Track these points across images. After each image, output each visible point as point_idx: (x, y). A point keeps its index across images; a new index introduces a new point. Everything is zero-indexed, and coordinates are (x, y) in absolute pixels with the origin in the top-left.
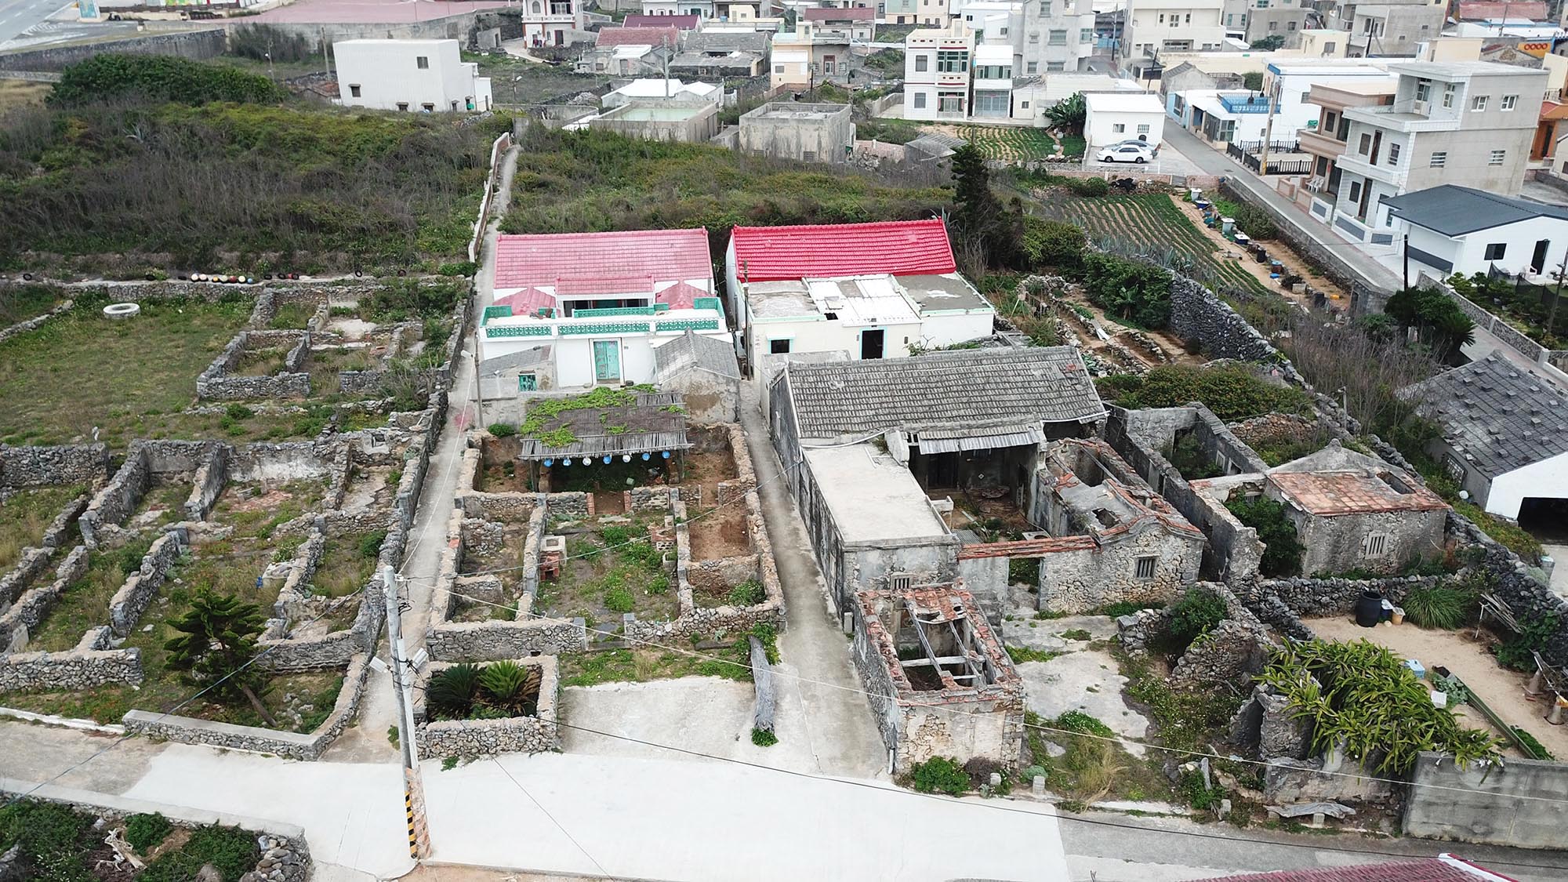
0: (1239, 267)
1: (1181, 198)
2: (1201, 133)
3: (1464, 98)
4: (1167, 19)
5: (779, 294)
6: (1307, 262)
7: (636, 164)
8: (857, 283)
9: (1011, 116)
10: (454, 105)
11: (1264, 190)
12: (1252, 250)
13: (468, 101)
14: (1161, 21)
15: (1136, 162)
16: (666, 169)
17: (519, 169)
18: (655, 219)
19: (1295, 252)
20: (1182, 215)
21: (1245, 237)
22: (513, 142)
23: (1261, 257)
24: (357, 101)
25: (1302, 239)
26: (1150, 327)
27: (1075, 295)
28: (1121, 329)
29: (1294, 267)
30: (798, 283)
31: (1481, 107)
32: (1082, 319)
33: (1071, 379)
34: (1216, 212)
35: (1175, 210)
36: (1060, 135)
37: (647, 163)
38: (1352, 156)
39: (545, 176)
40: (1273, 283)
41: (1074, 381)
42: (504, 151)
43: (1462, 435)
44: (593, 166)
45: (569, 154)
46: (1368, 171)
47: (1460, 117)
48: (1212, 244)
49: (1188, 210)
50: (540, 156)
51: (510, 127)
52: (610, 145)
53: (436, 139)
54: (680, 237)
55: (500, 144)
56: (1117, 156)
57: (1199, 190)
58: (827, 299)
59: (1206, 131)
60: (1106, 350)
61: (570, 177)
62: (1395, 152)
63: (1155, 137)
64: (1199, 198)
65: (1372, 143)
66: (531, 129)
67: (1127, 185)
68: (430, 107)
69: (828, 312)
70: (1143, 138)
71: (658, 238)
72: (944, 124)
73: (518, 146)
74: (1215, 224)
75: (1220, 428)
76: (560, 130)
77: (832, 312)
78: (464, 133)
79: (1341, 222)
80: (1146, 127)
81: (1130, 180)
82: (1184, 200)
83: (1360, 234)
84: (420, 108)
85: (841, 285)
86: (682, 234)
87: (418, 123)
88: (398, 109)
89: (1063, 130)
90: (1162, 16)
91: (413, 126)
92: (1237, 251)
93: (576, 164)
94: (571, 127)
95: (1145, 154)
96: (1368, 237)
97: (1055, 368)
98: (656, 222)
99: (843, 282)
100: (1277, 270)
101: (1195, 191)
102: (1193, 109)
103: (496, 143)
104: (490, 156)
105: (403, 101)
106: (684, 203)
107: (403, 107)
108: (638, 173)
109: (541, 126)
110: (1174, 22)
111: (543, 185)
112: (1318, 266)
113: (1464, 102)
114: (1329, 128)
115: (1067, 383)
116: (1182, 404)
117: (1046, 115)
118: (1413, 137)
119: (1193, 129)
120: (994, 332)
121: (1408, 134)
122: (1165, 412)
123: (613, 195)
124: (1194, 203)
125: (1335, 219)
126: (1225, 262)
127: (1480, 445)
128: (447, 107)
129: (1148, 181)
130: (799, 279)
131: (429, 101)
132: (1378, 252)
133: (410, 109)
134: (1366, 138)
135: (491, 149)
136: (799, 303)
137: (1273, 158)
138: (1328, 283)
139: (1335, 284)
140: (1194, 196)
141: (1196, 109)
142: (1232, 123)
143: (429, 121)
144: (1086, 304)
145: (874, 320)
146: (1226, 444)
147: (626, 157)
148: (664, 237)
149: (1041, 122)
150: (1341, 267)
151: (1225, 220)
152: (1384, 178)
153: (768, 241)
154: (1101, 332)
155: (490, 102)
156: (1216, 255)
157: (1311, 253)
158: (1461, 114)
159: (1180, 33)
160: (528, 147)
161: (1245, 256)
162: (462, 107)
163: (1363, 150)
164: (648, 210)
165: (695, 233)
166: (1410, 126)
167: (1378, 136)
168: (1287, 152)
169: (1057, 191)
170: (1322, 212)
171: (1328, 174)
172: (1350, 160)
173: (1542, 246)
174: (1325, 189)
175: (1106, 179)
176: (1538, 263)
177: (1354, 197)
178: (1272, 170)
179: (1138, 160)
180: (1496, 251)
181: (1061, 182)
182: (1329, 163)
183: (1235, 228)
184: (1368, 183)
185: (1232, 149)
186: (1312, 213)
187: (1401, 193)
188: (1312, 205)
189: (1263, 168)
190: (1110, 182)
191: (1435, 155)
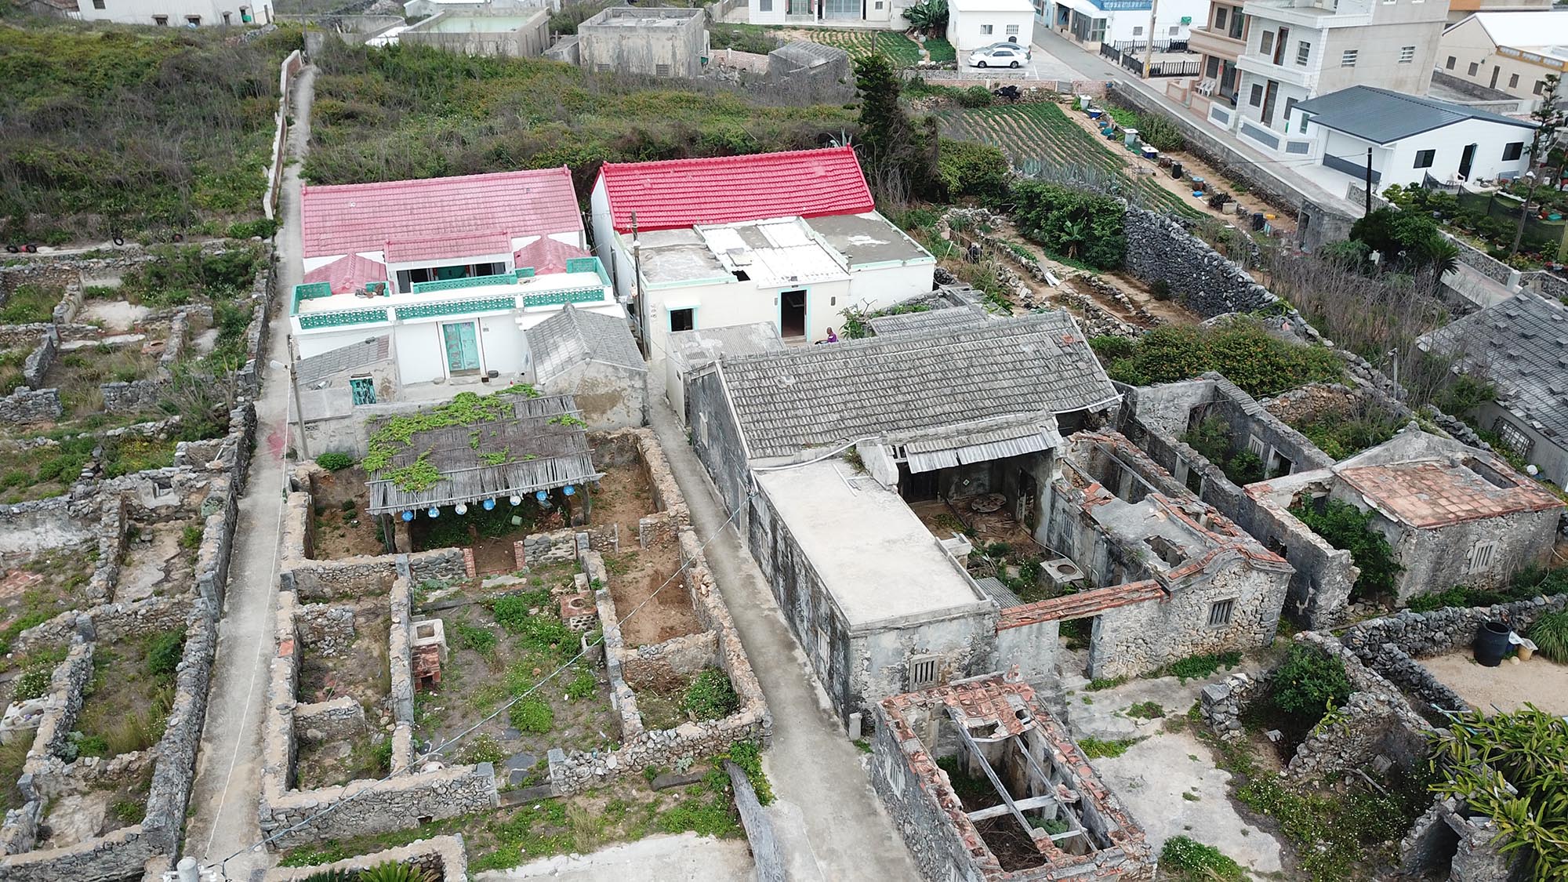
0: (1153, 182)
1: (1069, 107)
2: (1069, 33)
5: (671, 249)
6: (1227, 177)
7: (463, 86)
8: (760, 228)
9: (864, 18)
10: (226, 17)
11: (1155, 92)
12: (1165, 165)
13: (243, 12)
15: (1011, 67)
16: (501, 92)
17: (318, 95)
18: (499, 156)
19: (1210, 166)
20: (1075, 126)
21: (1154, 150)
22: (306, 61)
23: (1177, 172)
24: (101, 14)
25: (1216, 150)
26: (1102, 268)
28: (1069, 270)
29: (1218, 185)
30: (689, 231)
32: (1024, 261)
33: (1070, 354)
34: (1112, 122)
35: (1068, 121)
36: (923, 38)
37: (477, 84)
38: (1253, 55)
39: (348, 105)
40: (1198, 202)
41: (1075, 358)
42: (295, 74)
43: (1517, 397)
44: (411, 90)
45: (380, 76)
46: (1274, 72)
47: (1372, 10)
48: (1122, 160)
49: (1078, 118)
50: (341, 79)
51: (300, 43)
52: (427, 64)
53: (207, 60)
54: (537, 179)
55: (290, 65)
56: (991, 61)
57: (1089, 98)
58: (729, 252)
60: (1061, 298)
61: (383, 104)
62: (1304, 51)
63: (1025, 38)
64: (1090, 106)
65: (1278, 40)
66: (328, 46)
67: (1011, 93)
68: (195, 20)
69: (735, 269)
70: (1013, 39)
71: (510, 181)
72: (795, 28)
73: (313, 68)
74: (1115, 135)
75: (1252, 406)
76: (364, 47)
77: (740, 269)
78: (242, 53)
79: (1248, 129)
80: (1015, 28)
81: (1013, 88)
82: (1073, 109)
83: (1273, 142)
84: (182, 22)
85: (742, 231)
86: (538, 175)
87: (181, 40)
88: (154, 23)
89: (924, 32)
91: (176, 43)
92: (1149, 166)
93: (389, 88)
94: (376, 42)
95: (1020, 57)
96: (1282, 145)
97: (1049, 341)
98: (502, 160)
99: (744, 229)
100: (1199, 188)
101: (1085, 99)
102: (1056, 8)
103: (285, 64)
104: (278, 80)
105: (161, 13)
106: (531, 134)
107: (161, 20)
108: (467, 97)
109: (340, 41)
111: (351, 116)
112: (1242, 180)
114: (1221, 25)
115: (1067, 360)
116: (1195, 375)
117: (904, 16)
118: (1325, 33)
120: (935, 287)
121: (1321, 31)
122: (1179, 386)
123: (439, 126)
124: (1085, 111)
125: (1241, 126)
126: (1139, 178)
127: (1546, 410)
128: (218, 20)
129: (1033, 88)
130: (691, 227)
131: (194, 13)
132: (1294, 161)
133: (170, 23)
134: (1268, 36)
135: (279, 72)
136: (698, 260)
137: (1157, 59)
138: (1256, 200)
139: (1264, 201)
140: (1084, 105)
141: (1061, 7)
142: (1104, 21)
143: (197, 39)
145: (794, 278)
146: (1266, 428)
147: (450, 77)
148: (517, 181)
149: (899, 24)
150: (1270, 182)
151: (1127, 131)
152: (1294, 80)
153: (647, 181)
154: (1050, 276)
155: (271, 13)
156: (1127, 172)
157: (1230, 166)
160: (327, 68)
161: (1158, 172)
162: (236, 19)
163: (1265, 49)
164: (489, 145)
165: (555, 174)
166: (1323, 22)
167: (1284, 33)
168: (1162, 52)
169: (937, 102)
170: (1224, 118)
171: (1219, 76)
172: (1252, 61)
173: (1469, 151)
174: (1218, 92)
175: (988, 87)
176: (1465, 169)
177: (1255, 101)
178: (1155, 73)
179: (1014, 65)
180: (1426, 158)
181: (941, 92)
182: (1221, 64)
183: (1139, 140)
184: (1273, 85)
185: (1106, 50)
186: (1210, 119)
187: (1313, 96)
188: (1211, 112)
189: (1146, 70)
190: (992, 91)
191: (1346, 52)
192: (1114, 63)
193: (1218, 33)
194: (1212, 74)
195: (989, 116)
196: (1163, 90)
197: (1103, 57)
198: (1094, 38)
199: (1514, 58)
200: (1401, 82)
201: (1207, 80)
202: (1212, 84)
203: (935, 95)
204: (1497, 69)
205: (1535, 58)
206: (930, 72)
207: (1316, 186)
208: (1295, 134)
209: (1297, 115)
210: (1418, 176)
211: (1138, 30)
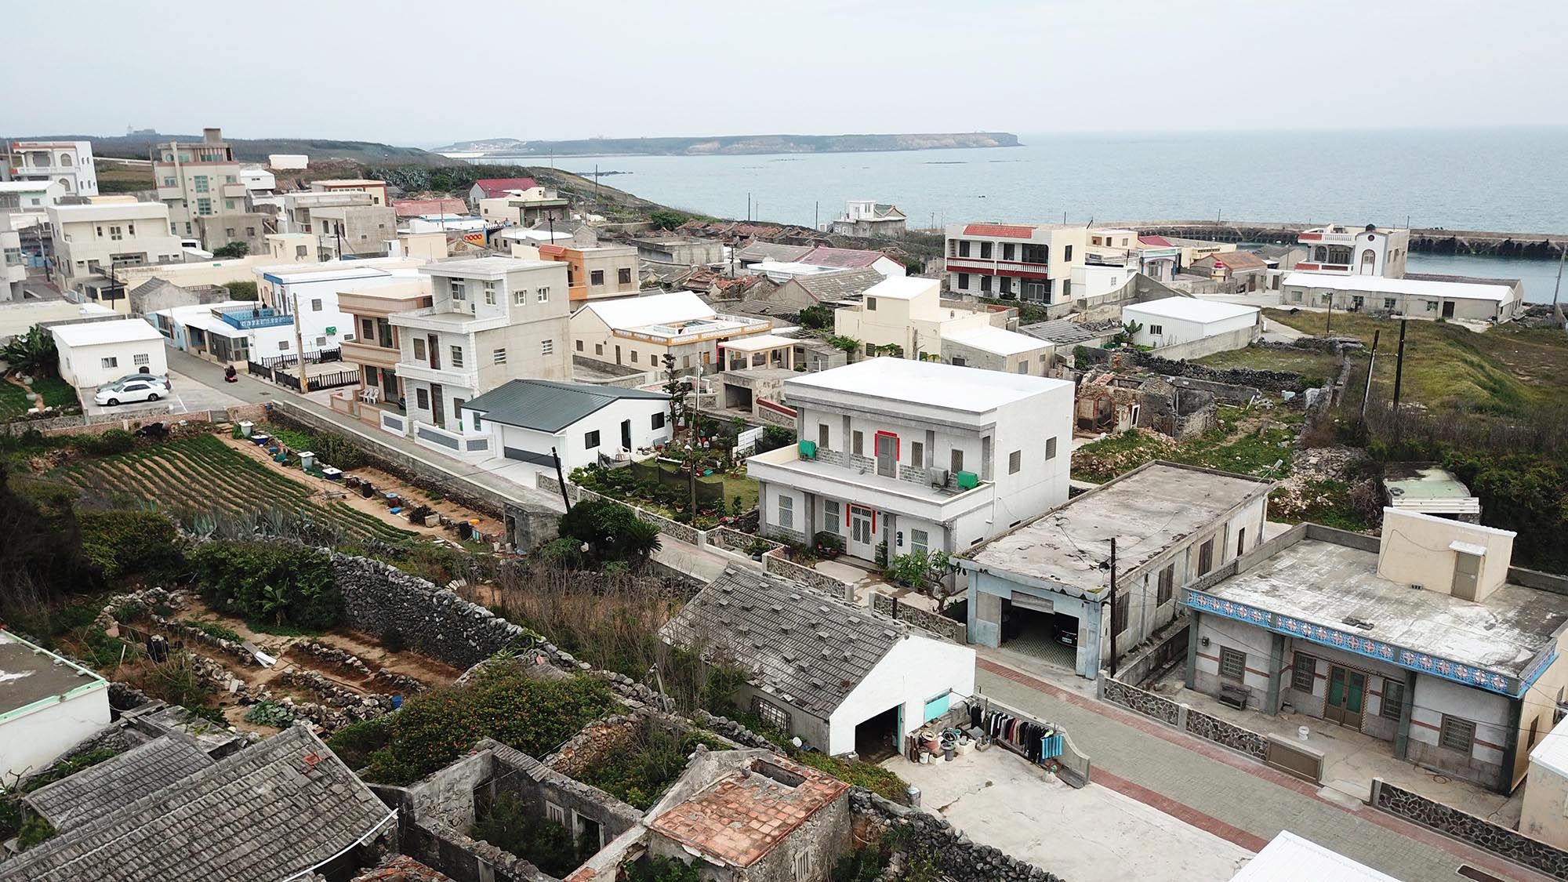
0: (346, 507)
1: (229, 436)
2: (207, 355)
3: (506, 294)
4: (105, 231)
6: (418, 486)
11: (318, 406)
12: (352, 484)
14: (100, 234)
15: (150, 400)
19: (399, 477)
20: (243, 457)
21: (336, 471)
23: (367, 491)
25: (401, 461)
26: (320, 629)
27: (189, 610)
28: (282, 641)
29: (416, 499)
31: (522, 301)
32: (224, 643)
33: (320, 779)
34: (283, 447)
35: (232, 452)
36: (29, 380)
38: (409, 362)
40: (399, 521)
41: (327, 781)
46: (435, 377)
47: (507, 313)
48: (304, 487)
49: (243, 447)
56: (122, 396)
57: (250, 424)
59: (213, 352)
60: (282, 682)
62: (457, 355)
64: (253, 433)
65: (429, 346)
67: (157, 432)
74: (291, 461)
79: (423, 433)
81: (158, 425)
82: (235, 438)
83: (453, 444)
89: (28, 373)
90: (99, 229)
92: (335, 488)
95: (158, 388)
96: (463, 445)
97: (289, 770)
100: (394, 504)
101: (246, 426)
102: (186, 329)
110: (116, 235)
112: (437, 488)
113: (507, 298)
114: (368, 334)
115: (317, 788)
116: (467, 749)
118: (472, 337)
119: (194, 351)
120: (117, 715)
121: (467, 335)
122: (454, 770)
124: (249, 438)
125: (416, 431)
126: (330, 505)
129: (182, 422)
132: (476, 458)
134: (418, 343)
137: (313, 372)
138: (455, 506)
139: (463, 505)
140: (246, 432)
141: (191, 328)
142: (244, 339)
144: (212, 617)
146: (561, 792)
150: (463, 486)
151: (303, 455)
152: (455, 382)
154: (261, 656)
156: (314, 500)
157: (419, 476)
158: (507, 309)
159: (127, 245)
161: (347, 492)
163: (419, 355)
166: (467, 326)
167: (433, 340)
168: (315, 363)
169: (64, 455)
170: (398, 425)
171: (381, 383)
172: (410, 368)
173: (625, 426)
174: (383, 398)
175: (126, 428)
176: (626, 442)
177: (423, 404)
178: (314, 386)
179: (153, 398)
180: (593, 439)
181: (67, 443)
182: (379, 372)
183: (317, 462)
184: (436, 388)
185: (254, 368)
186: (384, 427)
187: (477, 395)
188: (382, 420)
189: (303, 385)
190: (133, 432)
191: (495, 352)
192: (267, 381)
193: (368, 343)
194: (373, 381)
195: (135, 460)
196: (328, 404)
197: (253, 376)
198: (238, 358)
199: (629, 338)
200: (549, 372)
201: (370, 388)
202: (376, 392)
203: (60, 448)
204: (618, 348)
205: (645, 337)
206: (47, 422)
207: (506, 480)
208: (470, 433)
209: (467, 415)
210: (592, 455)
211: (284, 345)
